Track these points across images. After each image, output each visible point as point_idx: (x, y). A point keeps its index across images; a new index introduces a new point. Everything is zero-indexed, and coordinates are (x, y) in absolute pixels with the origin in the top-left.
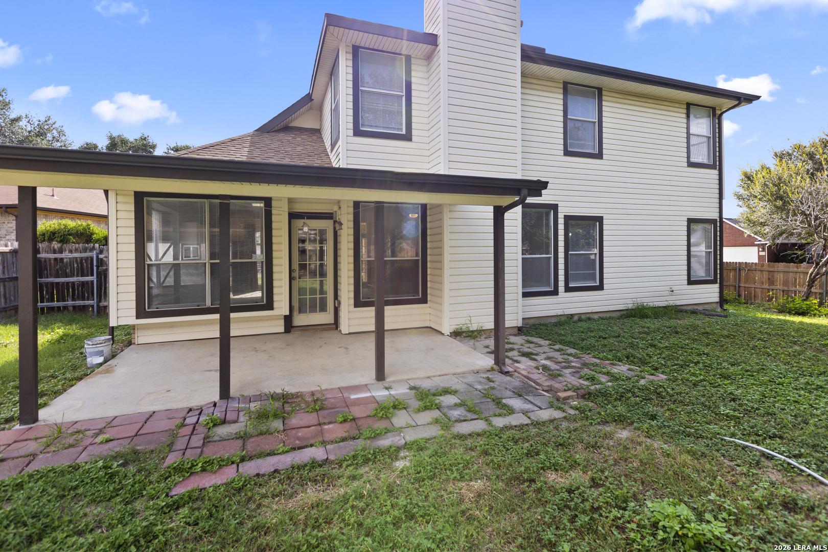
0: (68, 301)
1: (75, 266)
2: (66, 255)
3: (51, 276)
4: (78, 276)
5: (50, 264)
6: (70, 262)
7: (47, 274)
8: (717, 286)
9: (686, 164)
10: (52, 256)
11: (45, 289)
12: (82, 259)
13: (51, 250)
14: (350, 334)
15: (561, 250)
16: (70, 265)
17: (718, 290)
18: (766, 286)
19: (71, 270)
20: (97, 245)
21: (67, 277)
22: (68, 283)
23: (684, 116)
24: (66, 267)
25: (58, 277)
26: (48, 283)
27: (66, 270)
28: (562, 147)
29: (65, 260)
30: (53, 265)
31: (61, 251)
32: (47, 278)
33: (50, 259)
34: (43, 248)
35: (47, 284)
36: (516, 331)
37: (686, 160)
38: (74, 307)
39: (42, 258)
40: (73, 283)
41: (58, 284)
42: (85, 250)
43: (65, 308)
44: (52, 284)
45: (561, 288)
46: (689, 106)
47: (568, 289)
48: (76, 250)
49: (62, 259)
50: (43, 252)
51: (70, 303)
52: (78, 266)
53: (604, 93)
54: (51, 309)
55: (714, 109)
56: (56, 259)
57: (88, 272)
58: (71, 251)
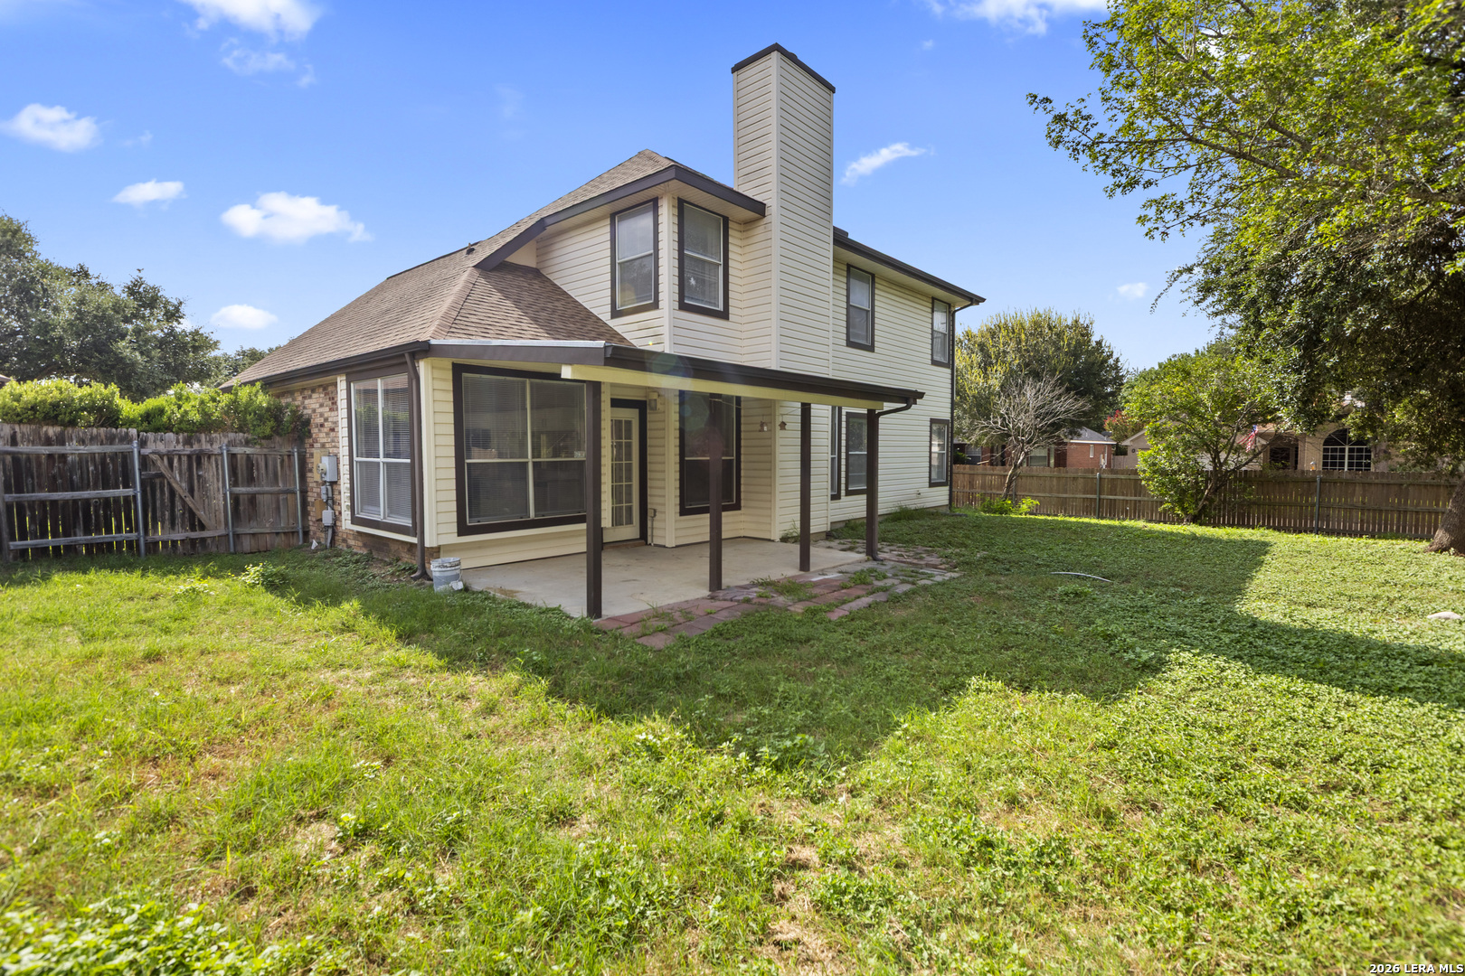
0: (75, 535)
1: (91, 468)
2: (72, 449)
3: (41, 489)
4: (96, 488)
5: (39, 464)
6: (80, 460)
7: (33, 484)
8: (947, 488)
9: (930, 362)
10: (45, 450)
11: (28, 513)
12: (103, 456)
13: (40, 438)
14: (677, 547)
15: (843, 449)
16: (81, 468)
17: (948, 492)
18: (967, 490)
19: (81, 477)
20: (133, 431)
21: (73, 490)
22: (75, 501)
23: (930, 310)
24: (72, 471)
25: (56, 490)
26: (34, 502)
27: (71, 477)
28: (844, 337)
29: (70, 458)
30: (44, 466)
31: (61, 440)
32: (33, 491)
33: (38, 456)
34: (23, 434)
35: (32, 504)
36: (824, 535)
37: (930, 357)
38: (89, 546)
39: (21, 453)
40: (87, 502)
41: (54, 503)
42: (111, 440)
43: (71, 549)
44: (43, 503)
45: (843, 492)
46: (934, 299)
47: (849, 493)
48: (93, 439)
49: (63, 457)
50: (22, 442)
51: (80, 538)
52: (96, 468)
53: (876, 280)
54: (41, 552)
55: (949, 305)
56: (50, 456)
57: (117, 480)
58: (82, 441)
